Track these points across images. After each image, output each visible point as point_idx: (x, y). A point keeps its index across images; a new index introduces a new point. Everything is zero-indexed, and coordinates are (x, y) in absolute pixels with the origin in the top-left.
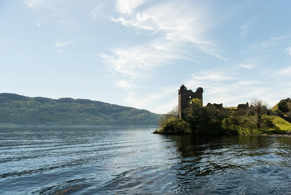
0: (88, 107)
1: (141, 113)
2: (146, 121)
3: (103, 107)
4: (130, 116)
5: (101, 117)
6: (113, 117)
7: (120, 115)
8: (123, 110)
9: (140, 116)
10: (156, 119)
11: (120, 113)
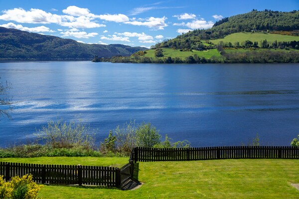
0: (6, 37)
1: (67, 43)
2: (74, 53)
3: (22, 37)
4: (54, 48)
5: (23, 48)
6: (36, 49)
7: (43, 46)
8: (46, 40)
9: (66, 47)
10: (84, 50)
11: (43, 43)
